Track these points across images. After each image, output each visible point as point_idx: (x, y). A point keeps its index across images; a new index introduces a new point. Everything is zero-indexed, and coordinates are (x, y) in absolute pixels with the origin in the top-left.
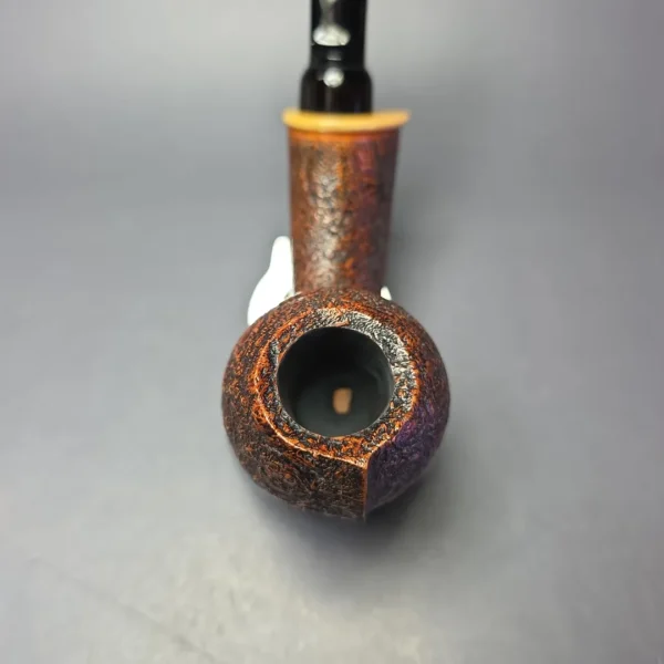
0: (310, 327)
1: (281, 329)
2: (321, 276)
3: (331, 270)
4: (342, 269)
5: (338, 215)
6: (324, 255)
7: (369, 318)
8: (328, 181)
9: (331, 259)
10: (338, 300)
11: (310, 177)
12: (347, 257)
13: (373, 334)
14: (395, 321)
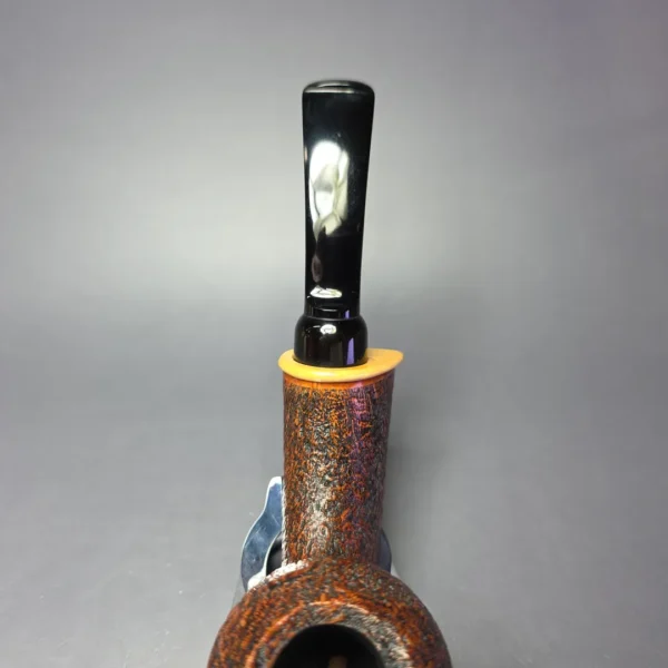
0: (302, 625)
1: (270, 629)
2: (315, 530)
3: (325, 524)
4: (337, 522)
5: (333, 463)
6: (318, 506)
7: (366, 612)
8: (323, 429)
9: (325, 512)
10: (332, 589)
11: (304, 423)
12: (343, 508)
13: (369, 632)
14: (394, 616)
